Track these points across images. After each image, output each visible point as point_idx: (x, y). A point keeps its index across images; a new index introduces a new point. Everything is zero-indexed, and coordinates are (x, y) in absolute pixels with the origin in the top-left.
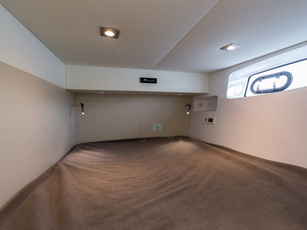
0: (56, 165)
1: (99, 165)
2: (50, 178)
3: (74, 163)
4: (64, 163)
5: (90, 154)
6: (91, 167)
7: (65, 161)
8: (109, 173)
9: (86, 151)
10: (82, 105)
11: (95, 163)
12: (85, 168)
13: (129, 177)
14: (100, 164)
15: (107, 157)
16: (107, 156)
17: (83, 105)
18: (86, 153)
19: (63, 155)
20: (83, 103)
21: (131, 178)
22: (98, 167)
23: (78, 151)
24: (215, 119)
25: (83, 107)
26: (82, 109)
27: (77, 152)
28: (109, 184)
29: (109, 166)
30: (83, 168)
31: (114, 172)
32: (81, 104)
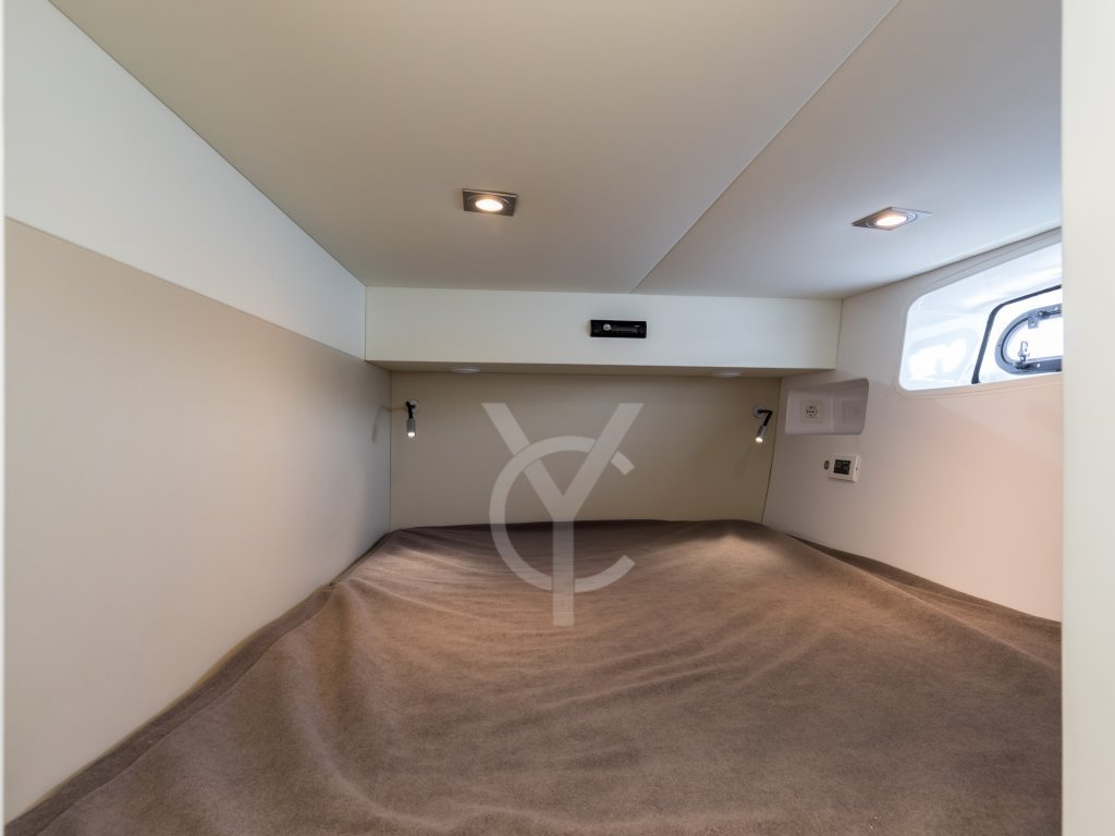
0: (331, 584)
1: (450, 595)
2: (315, 616)
3: (382, 582)
4: (352, 581)
5: (427, 562)
6: (427, 597)
7: (356, 576)
8: (477, 617)
9: (416, 553)
10: (410, 407)
11: (440, 589)
12: (409, 599)
13: (534, 632)
14: (454, 590)
15: (475, 574)
16: (476, 570)
17: (414, 406)
18: (416, 559)
19: (353, 561)
20: (412, 403)
21: (541, 635)
22: (448, 598)
23: (393, 551)
24: (856, 464)
25: (411, 416)
26: (408, 422)
27: (391, 553)
28: (475, 645)
29: (479, 600)
30: (404, 598)
31: (494, 616)
32: (408, 404)
